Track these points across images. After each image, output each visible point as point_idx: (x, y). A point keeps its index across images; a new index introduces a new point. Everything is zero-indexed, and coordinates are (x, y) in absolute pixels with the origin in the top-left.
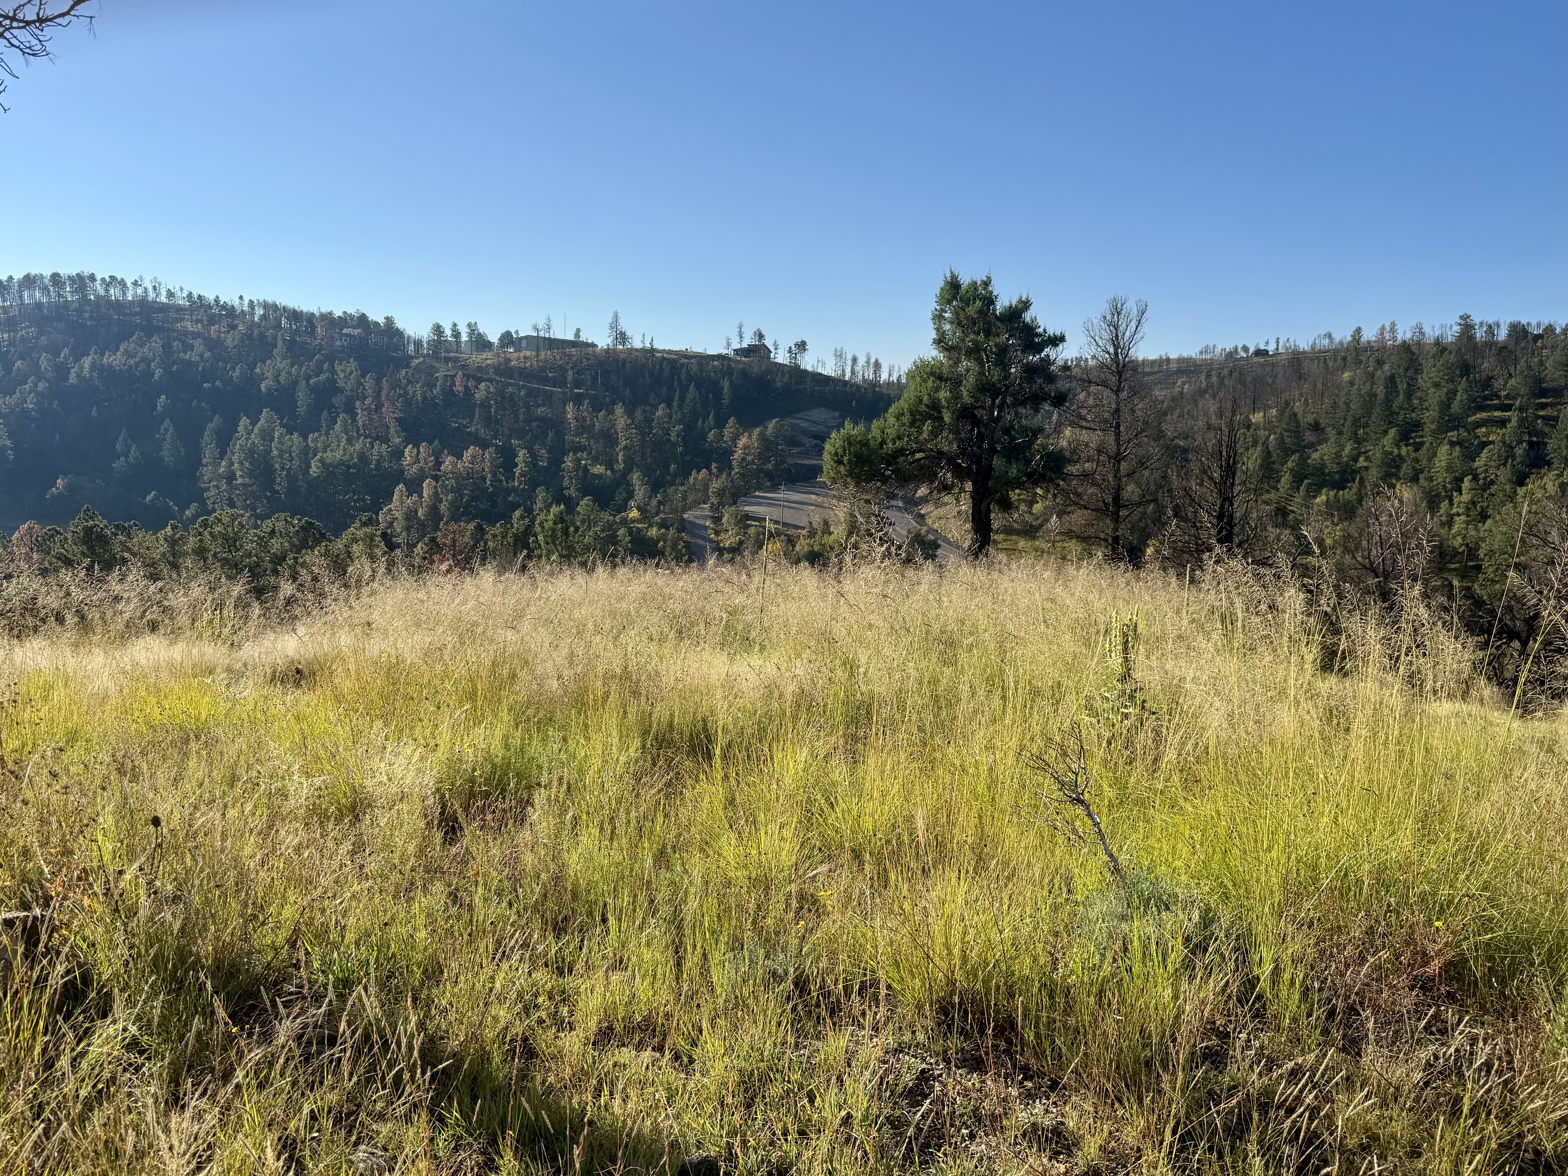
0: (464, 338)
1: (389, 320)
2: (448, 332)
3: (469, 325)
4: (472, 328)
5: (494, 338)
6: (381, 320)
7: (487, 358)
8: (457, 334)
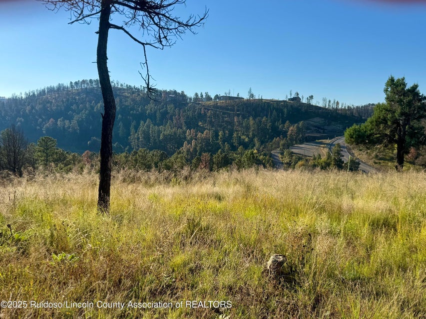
0: (204, 97)
1: (183, 92)
2: (199, 95)
3: (206, 93)
4: (206, 94)
5: (213, 97)
6: (180, 92)
7: (211, 103)
8: (202, 96)
